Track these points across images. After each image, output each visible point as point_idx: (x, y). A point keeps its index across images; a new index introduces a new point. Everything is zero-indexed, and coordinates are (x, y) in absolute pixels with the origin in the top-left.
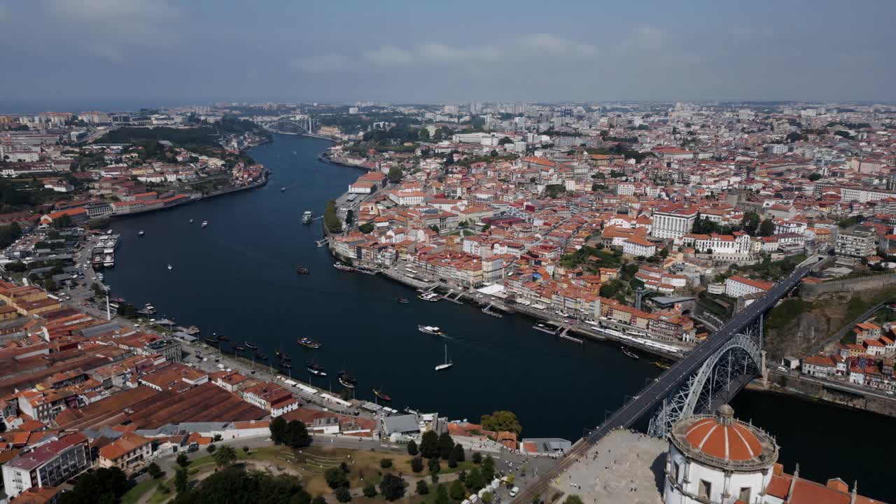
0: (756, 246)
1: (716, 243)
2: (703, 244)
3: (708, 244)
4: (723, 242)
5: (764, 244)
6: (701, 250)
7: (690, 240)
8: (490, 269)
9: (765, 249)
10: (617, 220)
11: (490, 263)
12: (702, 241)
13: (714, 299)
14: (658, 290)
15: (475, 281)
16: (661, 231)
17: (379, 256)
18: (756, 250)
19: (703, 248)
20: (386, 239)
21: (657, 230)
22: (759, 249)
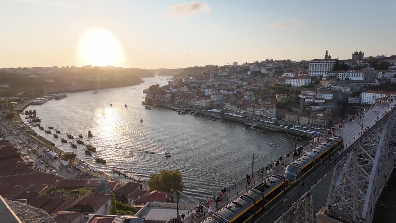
0: (379, 75)
1: (351, 74)
2: (343, 75)
3: (346, 75)
4: (356, 73)
5: (384, 73)
6: (341, 79)
7: (333, 74)
8: (215, 100)
9: (385, 76)
10: (287, 74)
11: (215, 96)
12: (342, 74)
13: (354, 106)
14: (314, 102)
15: (207, 106)
16: (314, 72)
17: (163, 98)
18: (379, 77)
19: (342, 77)
20: (168, 91)
21: (311, 72)
22: (381, 77)
